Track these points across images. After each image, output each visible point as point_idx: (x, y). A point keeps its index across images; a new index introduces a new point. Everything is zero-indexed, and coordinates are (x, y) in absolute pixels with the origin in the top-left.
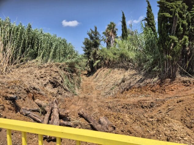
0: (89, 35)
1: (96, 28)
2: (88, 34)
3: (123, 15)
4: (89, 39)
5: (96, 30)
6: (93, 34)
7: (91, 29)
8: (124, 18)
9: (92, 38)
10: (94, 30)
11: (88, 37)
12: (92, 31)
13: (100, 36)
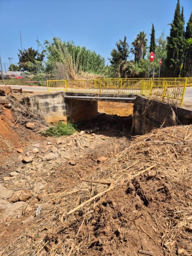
0: (118, 47)
1: (125, 38)
2: (116, 45)
3: (153, 27)
4: (117, 50)
5: (125, 41)
6: (121, 45)
7: (120, 40)
8: (153, 31)
9: (120, 49)
10: (123, 41)
11: (117, 49)
12: (121, 41)
13: (129, 47)
